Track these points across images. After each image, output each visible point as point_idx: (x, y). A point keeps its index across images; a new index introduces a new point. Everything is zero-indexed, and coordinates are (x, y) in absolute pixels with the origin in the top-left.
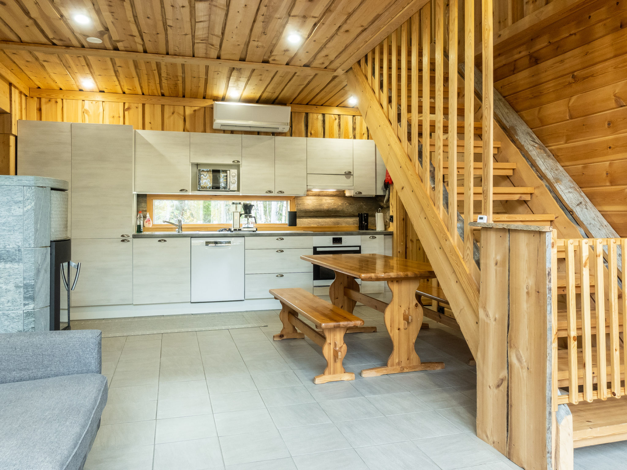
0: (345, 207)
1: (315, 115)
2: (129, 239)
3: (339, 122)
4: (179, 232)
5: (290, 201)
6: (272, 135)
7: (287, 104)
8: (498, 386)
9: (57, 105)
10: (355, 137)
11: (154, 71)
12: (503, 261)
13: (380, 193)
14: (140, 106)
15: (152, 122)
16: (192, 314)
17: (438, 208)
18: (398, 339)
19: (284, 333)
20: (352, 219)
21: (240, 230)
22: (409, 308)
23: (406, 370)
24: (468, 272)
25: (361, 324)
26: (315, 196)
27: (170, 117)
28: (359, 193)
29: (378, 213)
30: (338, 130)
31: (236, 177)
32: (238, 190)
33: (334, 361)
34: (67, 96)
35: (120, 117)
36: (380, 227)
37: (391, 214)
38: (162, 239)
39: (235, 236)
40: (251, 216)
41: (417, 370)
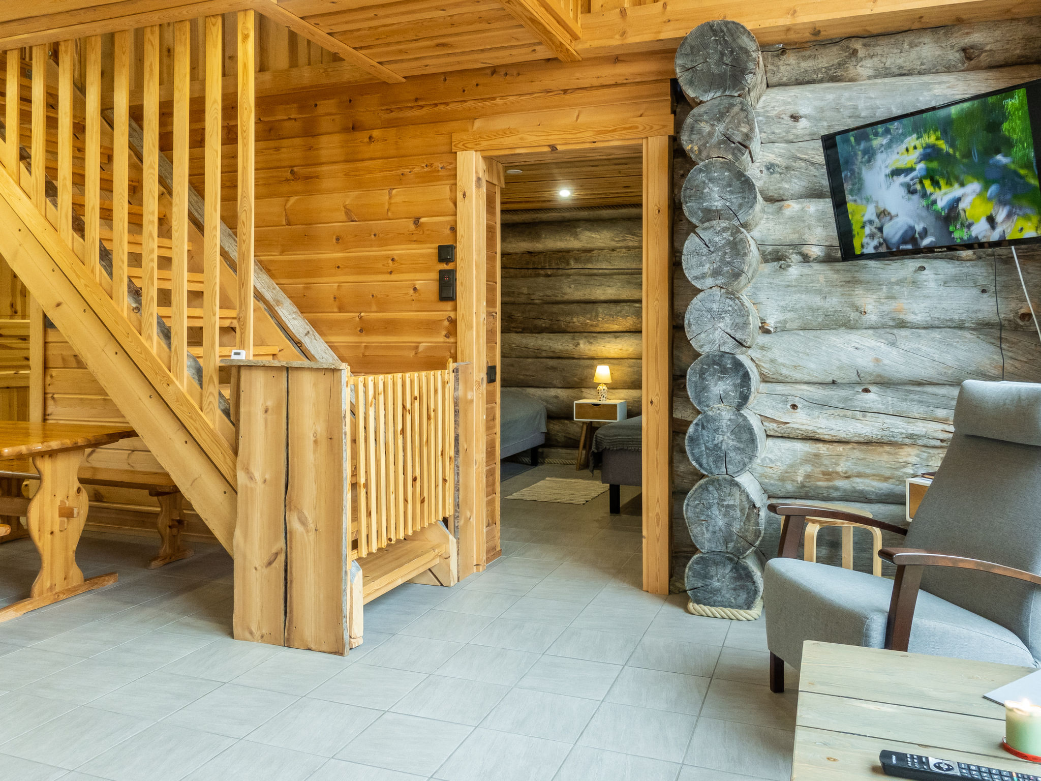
8: (270, 564)
12: (278, 407)
17: (150, 338)
18: (49, 549)
22: (68, 497)
23: (62, 597)
24: (212, 426)
41: (80, 591)
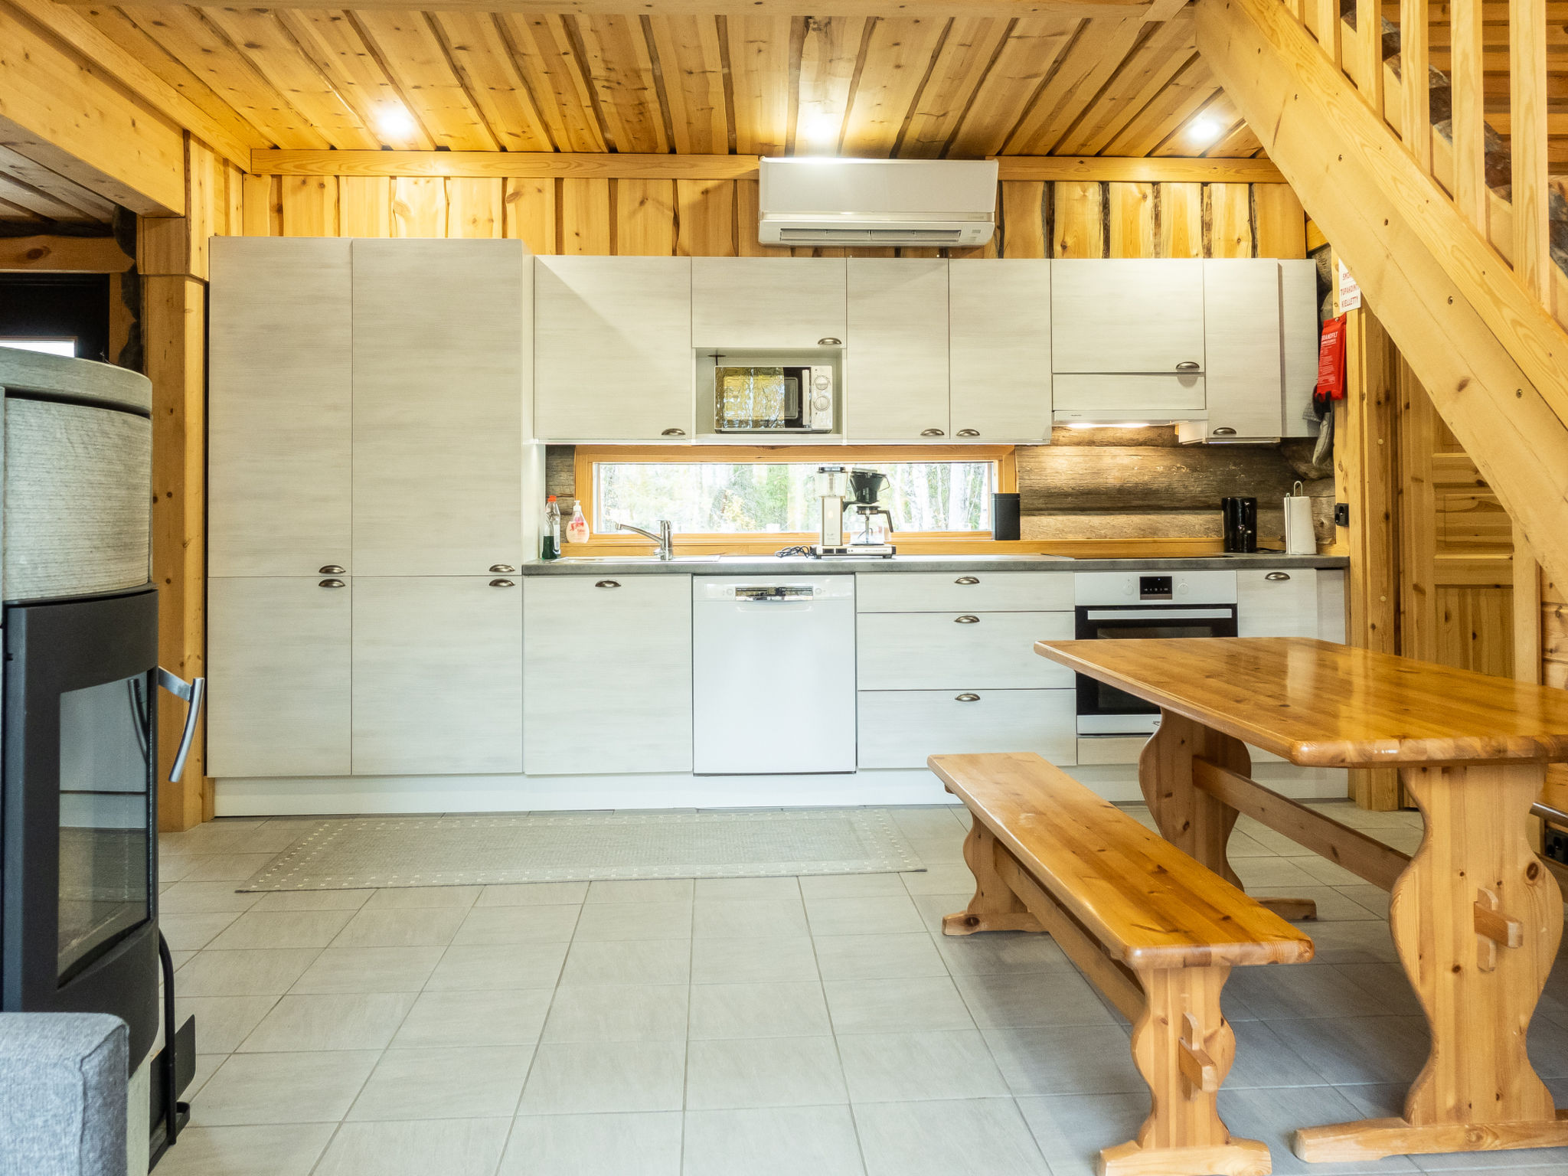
0: (1176, 478)
1: (1077, 190)
2: (513, 580)
3: (1156, 206)
4: (663, 558)
5: (1000, 461)
6: (941, 257)
7: (987, 158)
9: (323, 194)
10: (1208, 253)
11: (565, 57)
13: (1298, 429)
14: (549, 186)
15: (583, 233)
16: (698, 810)
18: (1451, 1011)
19: (979, 911)
20: (1200, 517)
21: (842, 552)
22: (1499, 883)
23: (1489, 1142)
25: (1301, 955)
26: (1078, 444)
27: (633, 214)
28: (1225, 433)
29: (1292, 495)
30: (1152, 233)
31: (830, 388)
32: (838, 428)
33: (1181, 1094)
34: (349, 168)
35: (492, 220)
36: (1299, 541)
37: (1340, 498)
38: (607, 578)
39: (826, 570)
40: (876, 508)
41: (1541, 1142)
